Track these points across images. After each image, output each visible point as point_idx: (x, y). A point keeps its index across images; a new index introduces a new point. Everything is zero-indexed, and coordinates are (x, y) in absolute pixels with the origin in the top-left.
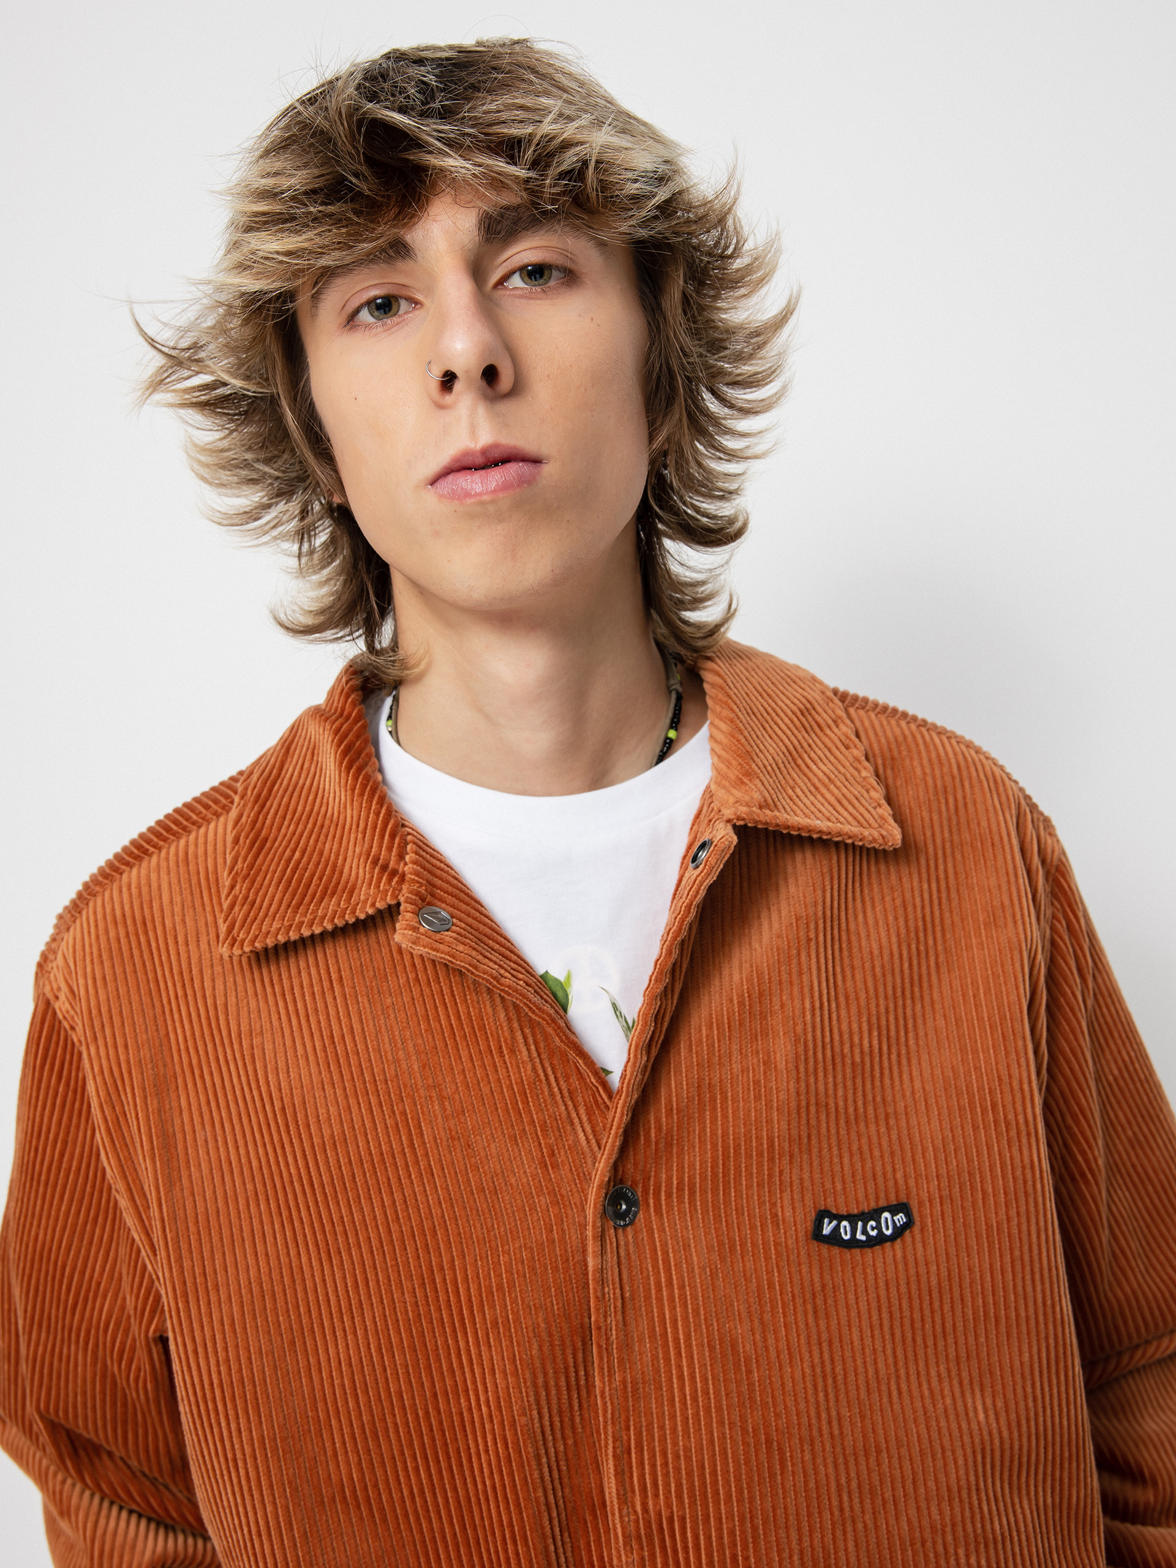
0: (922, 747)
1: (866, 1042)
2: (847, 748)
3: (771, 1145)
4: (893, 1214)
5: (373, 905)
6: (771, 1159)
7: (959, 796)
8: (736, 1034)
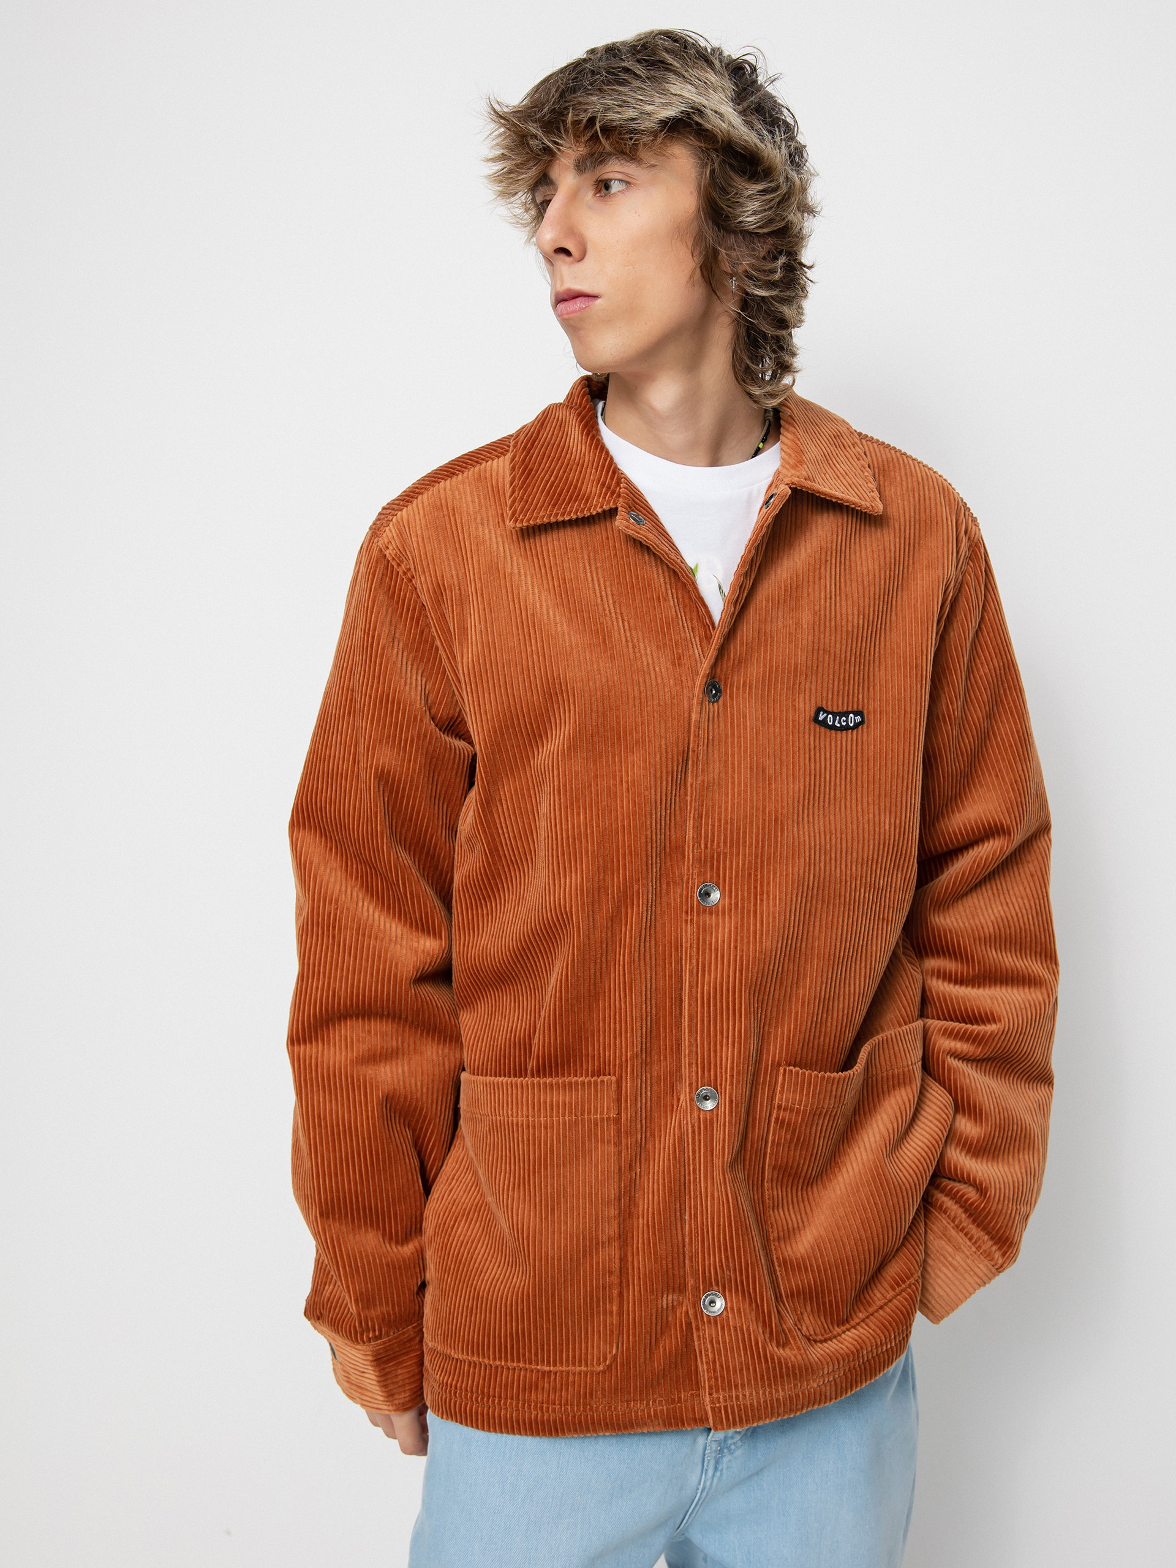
0: (902, 466)
1: (856, 621)
2: (859, 460)
3: (796, 668)
4: (855, 716)
5: (602, 507)
6: (795, 676)
7: (921, 494)
8: (781, 607)
